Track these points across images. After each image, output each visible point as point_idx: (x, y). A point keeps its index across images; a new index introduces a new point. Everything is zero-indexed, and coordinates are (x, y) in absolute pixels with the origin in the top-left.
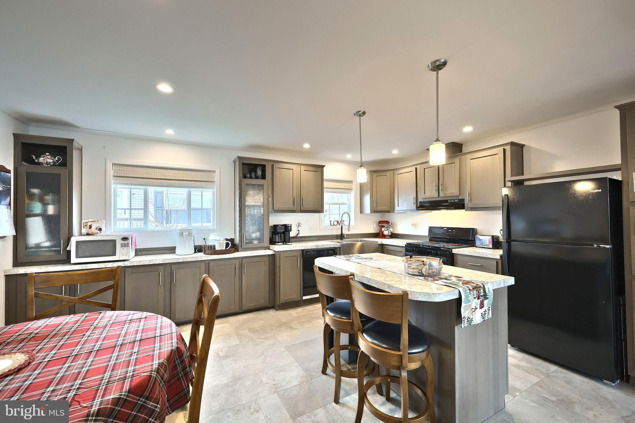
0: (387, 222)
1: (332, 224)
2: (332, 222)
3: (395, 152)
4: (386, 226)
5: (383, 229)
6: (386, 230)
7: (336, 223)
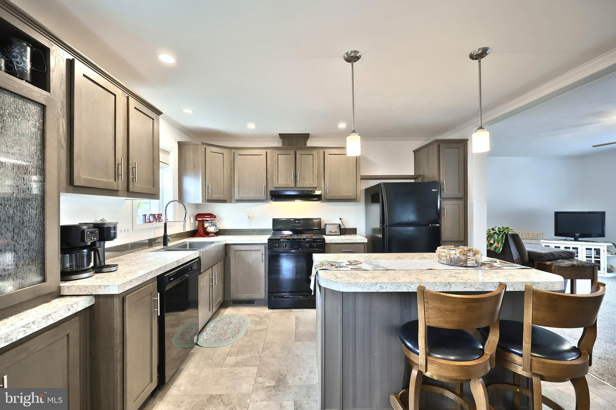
0: (211, 215)
1: (147, 221)
2: (147, 216)
3: (251, 126)
4: (210, 220)
5: (206, 225)
6: (210, 225)
7: (152, 219)
